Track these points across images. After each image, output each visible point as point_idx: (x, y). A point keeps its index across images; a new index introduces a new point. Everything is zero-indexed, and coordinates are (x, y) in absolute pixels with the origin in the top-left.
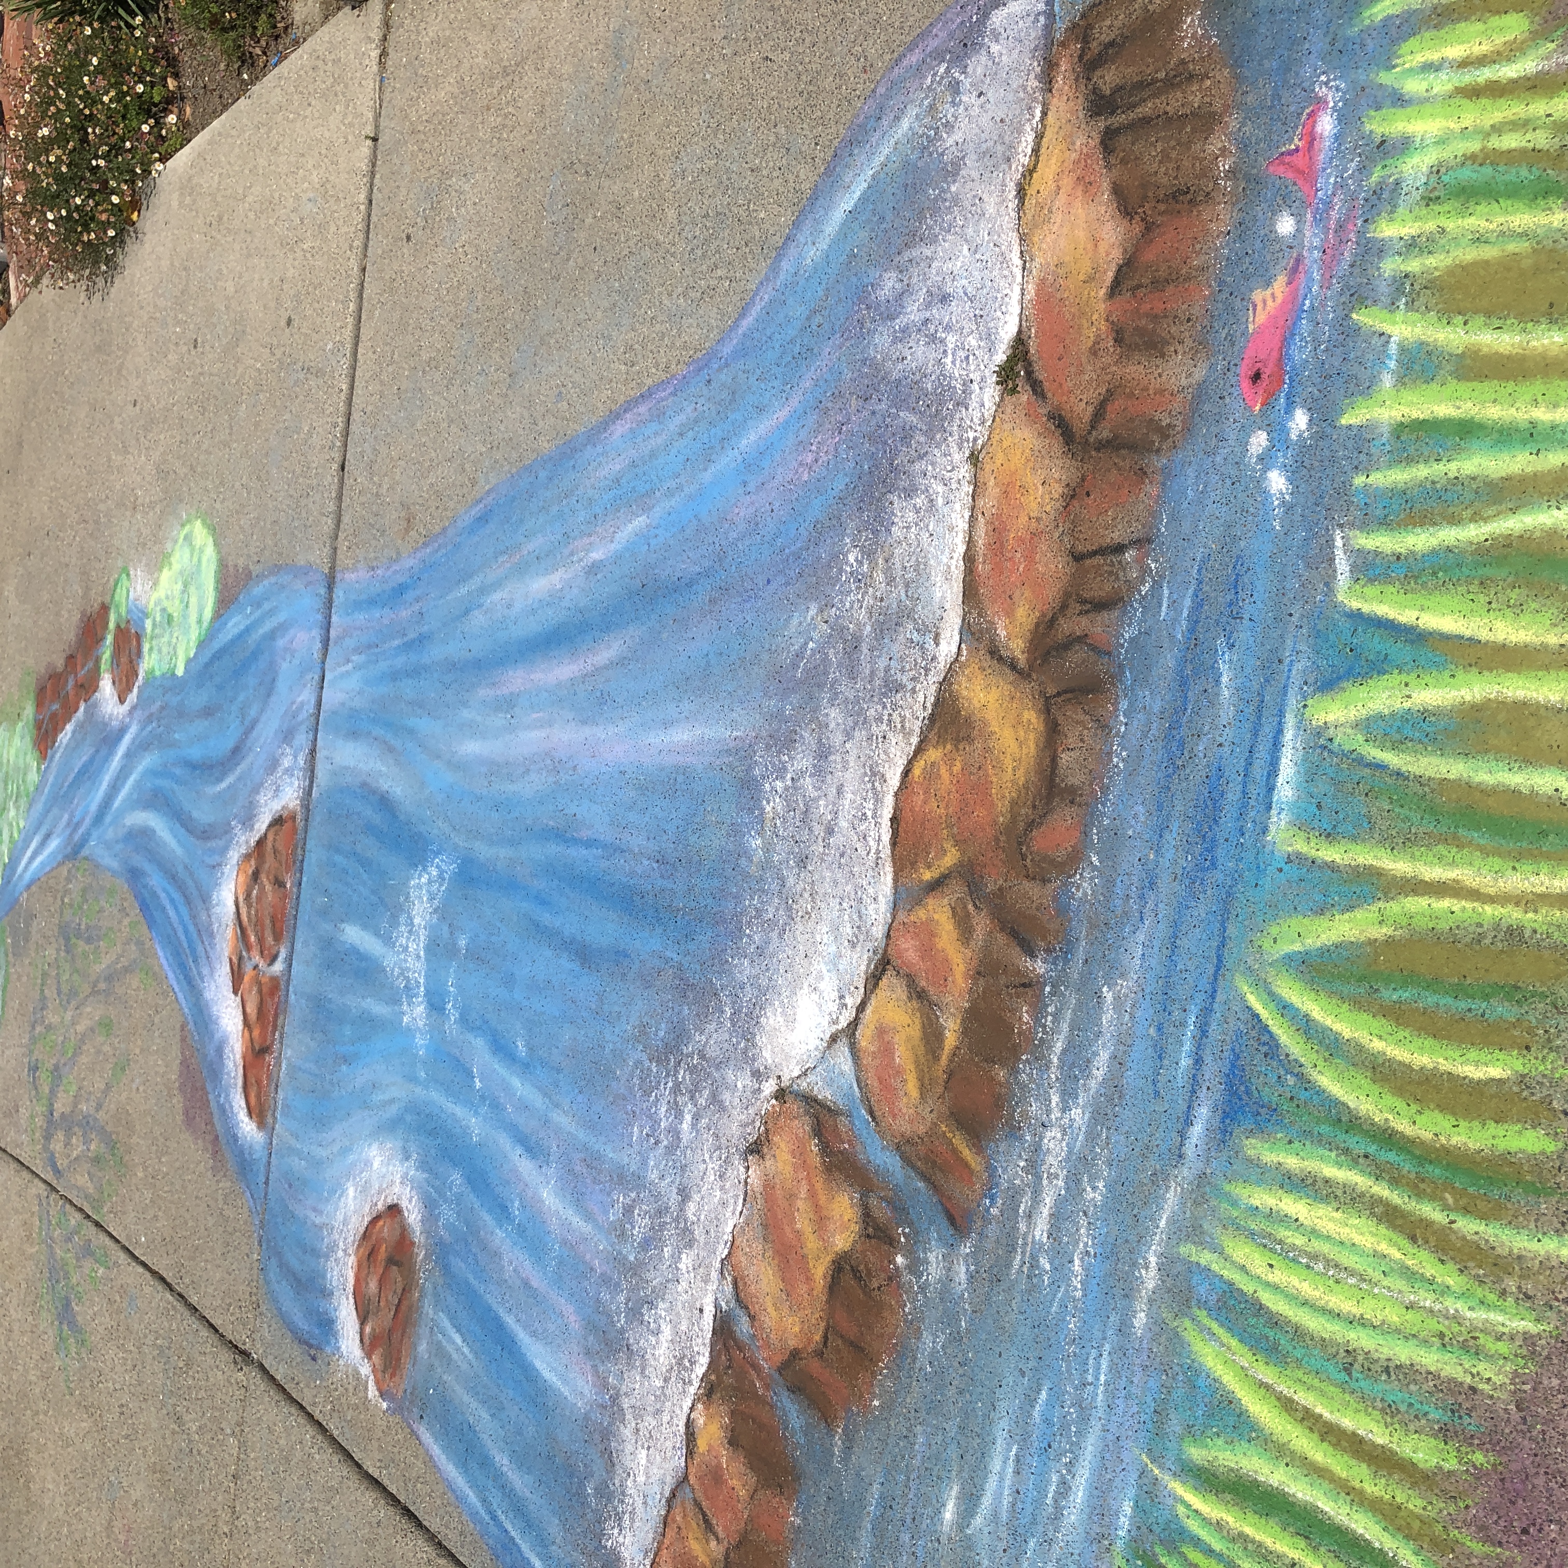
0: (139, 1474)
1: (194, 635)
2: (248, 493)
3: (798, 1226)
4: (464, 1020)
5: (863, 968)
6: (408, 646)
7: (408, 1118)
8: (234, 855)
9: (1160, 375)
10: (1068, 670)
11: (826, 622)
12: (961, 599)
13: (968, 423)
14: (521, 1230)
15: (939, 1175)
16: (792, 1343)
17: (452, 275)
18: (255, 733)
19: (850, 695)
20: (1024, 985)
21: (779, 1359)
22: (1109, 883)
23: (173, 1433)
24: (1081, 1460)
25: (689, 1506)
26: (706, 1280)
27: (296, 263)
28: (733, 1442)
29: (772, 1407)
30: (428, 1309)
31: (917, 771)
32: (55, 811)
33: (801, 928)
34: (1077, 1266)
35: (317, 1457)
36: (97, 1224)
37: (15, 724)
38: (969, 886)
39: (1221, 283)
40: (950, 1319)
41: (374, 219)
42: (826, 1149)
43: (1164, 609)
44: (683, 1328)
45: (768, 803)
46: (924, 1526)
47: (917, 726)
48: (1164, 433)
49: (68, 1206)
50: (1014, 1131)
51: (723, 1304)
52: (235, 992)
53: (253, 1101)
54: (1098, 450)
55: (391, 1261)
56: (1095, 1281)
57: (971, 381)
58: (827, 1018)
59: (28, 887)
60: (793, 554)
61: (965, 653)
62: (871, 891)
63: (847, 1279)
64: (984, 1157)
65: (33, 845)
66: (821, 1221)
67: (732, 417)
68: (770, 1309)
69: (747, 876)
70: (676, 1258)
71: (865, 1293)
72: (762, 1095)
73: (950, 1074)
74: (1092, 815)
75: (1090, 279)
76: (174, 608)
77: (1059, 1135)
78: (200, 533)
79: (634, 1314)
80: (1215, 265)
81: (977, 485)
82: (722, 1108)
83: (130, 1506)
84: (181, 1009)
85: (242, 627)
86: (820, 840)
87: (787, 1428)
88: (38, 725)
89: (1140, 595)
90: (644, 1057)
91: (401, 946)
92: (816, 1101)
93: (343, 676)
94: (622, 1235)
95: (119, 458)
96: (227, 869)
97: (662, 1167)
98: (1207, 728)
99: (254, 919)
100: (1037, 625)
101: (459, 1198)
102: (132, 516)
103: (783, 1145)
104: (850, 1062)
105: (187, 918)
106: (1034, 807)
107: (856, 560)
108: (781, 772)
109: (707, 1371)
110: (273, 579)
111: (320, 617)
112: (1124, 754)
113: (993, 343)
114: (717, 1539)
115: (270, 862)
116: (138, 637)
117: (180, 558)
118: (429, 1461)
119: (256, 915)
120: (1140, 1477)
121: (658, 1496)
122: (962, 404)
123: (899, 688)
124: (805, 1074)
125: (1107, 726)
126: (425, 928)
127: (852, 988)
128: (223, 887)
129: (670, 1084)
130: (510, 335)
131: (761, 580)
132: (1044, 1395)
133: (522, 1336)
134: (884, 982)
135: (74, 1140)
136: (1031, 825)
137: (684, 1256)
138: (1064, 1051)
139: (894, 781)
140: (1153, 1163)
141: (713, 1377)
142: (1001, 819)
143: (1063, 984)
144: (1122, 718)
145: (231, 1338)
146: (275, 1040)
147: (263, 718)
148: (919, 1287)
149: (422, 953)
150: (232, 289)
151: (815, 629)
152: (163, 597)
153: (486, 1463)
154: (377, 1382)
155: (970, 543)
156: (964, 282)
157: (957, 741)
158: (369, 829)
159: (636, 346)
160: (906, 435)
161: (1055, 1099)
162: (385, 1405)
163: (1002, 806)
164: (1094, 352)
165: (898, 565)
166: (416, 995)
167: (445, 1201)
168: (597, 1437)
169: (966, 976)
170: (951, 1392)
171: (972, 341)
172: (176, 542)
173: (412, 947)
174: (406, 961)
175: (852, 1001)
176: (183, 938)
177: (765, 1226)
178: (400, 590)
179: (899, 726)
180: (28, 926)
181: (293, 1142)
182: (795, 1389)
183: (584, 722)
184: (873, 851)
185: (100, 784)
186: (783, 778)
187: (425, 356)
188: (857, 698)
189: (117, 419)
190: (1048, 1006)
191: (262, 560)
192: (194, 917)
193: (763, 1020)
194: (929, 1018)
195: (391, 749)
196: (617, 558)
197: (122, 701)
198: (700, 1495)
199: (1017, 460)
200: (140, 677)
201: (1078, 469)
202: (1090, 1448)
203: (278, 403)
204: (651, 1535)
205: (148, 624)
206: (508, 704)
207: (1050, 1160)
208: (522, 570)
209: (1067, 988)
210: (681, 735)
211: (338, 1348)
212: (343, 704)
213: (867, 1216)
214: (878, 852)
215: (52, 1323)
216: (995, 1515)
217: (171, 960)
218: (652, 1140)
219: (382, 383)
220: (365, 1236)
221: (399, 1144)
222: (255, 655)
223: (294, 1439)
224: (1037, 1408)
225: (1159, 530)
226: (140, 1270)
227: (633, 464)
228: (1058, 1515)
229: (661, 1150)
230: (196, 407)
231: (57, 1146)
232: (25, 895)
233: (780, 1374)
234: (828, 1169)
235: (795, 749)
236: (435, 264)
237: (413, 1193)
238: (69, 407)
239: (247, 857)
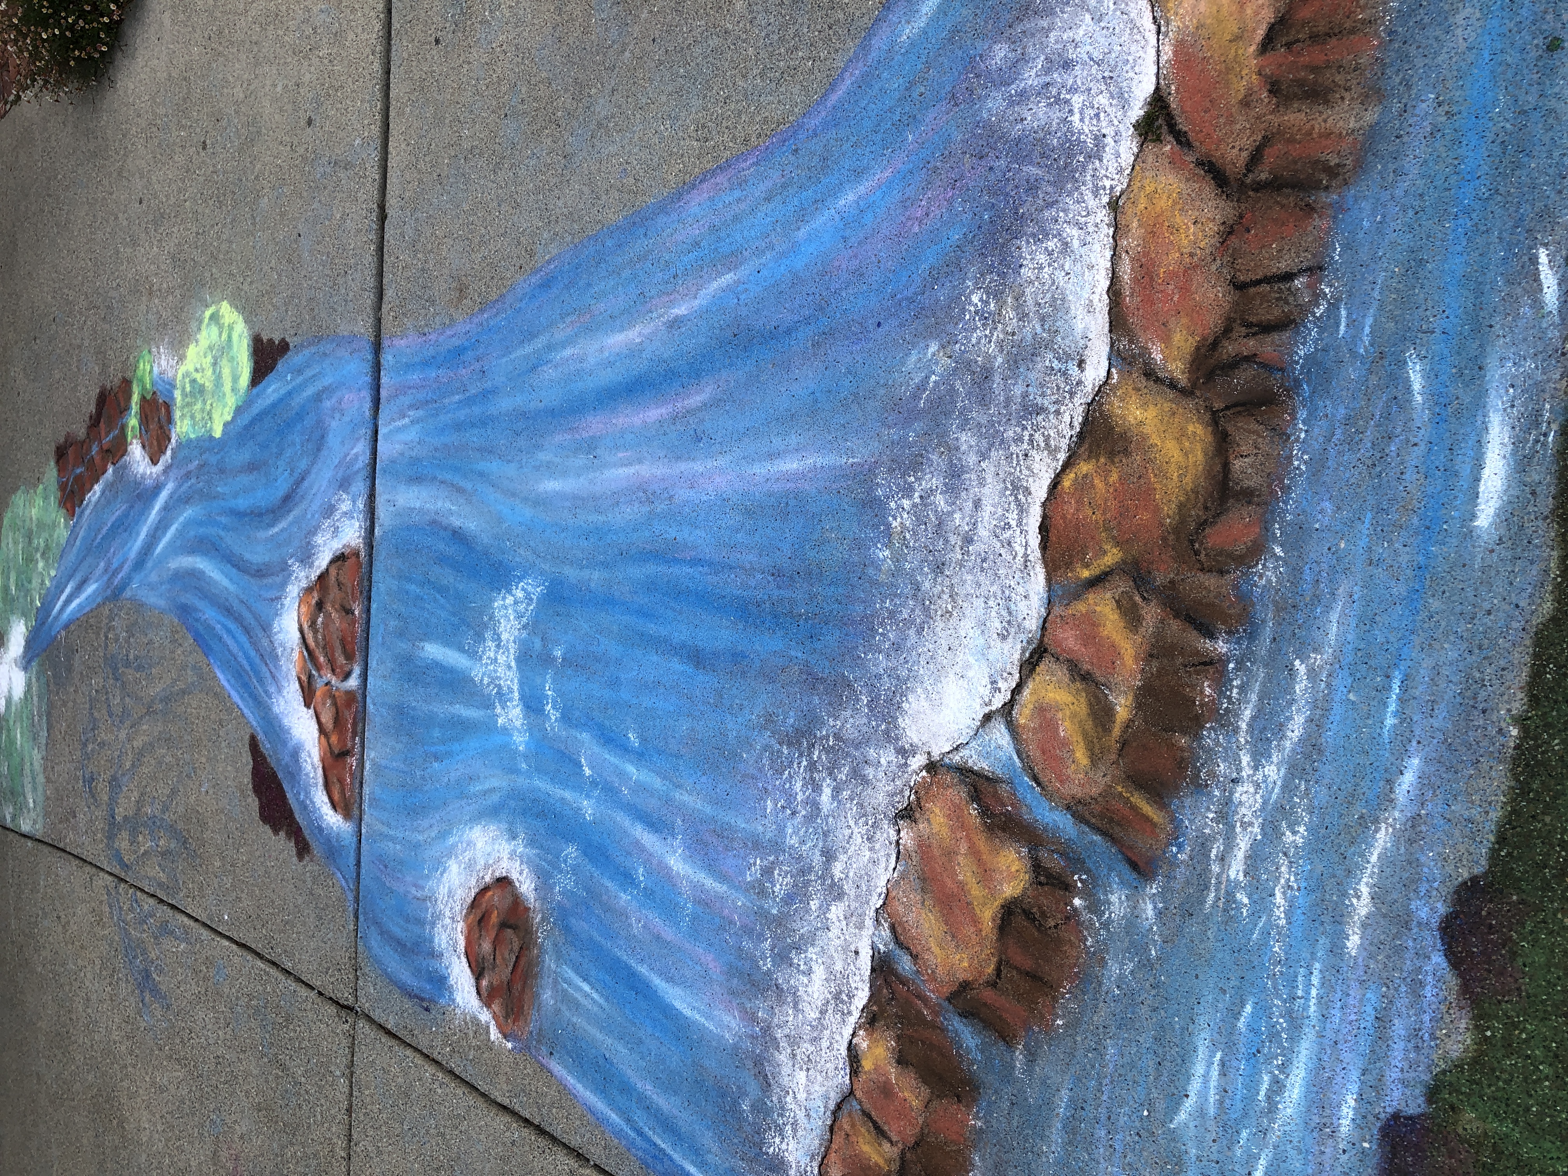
0: (243, 1112)
1: (231, 402)
2: (280, 275)
3: (961, 878)
4: (566, 718)
5: (1017, 656)
6: (469, 402)
7: (512, 804)
8: (294, 590)
9: (1325, 121)
10: (1236, 386)
11: (950, 357)
12: (1107, 329)
13: (1103, 172)
14: (649, 893)
15: (1117, 829)
16: (961, 976)
17: (491, 72)
18: (306, 484)
19: (984, 420)
20: (1205, 664)
21: (946, 991)
22: (1296, 572)
23: (277, 1077)
24: (1295, 1063)
25: (858, 1117)
26: (860, 926)
27: (312, 69)
28: (902, 1060)
29: (942, 1030)
30: (549, 962)
31: (1067, 483)
32: (89, 560)
33: (942, 625)
34: (1279, 899)
35: (439, 1091)
36: (173, 907)
37: (35, 486)
38: (1135, 581)
39: (1391, 33)
40: (1138, 948)
41: (396, 25)
42: (985, 812)
43: (1342, 328)
44: (839, 966)
45: (895, 519)
46: (1121, 1123)
47: (1064, 444)
48: (1333, 172)
49: (139, 894)
50: (1200, 787)
51: (881, 947)
52: (307, 705)
53: (336, 797)
54: (1257, 190)
55: (504, 925)
56: (1299, 911)
57: (1104, 136)
58: (979, 701)
59: (66, 627)
60: (907, 299)
61: (1116, 376)
62: (1020, 590)
63: (1019, 921)
64: (1166, 812)
65: (68, 590)
66: (986, 874)
67: (825, 181)
68: (936, 949)
69: (875, 583)
70: (825, 909)
71: (1039, 930)
72: (910, 769)
73: (1124, 744)
74: (1273, 512)
75: (1237, 38)
76: (206, 379)
77: (1252, 790)
78: (228, 313)
79: (782, 958)
80: (1384, 17)
81: (1117, 228)
82: (865, 781)
83: (237, 1140)
84: (248, 722)
85: (283, 392)
86: (958, 549)
87: (962, 1046)
88: (62, 487)
89: (1314, 316)
90: (773, 742)
91: (489, 658)
92: (971, 771)
93: (399, 430)
94: (763, 893)
95: (129, 250)
96: (287, 602)
97: (802, 833)
98: (1399, 430)
99: (322, 643)
100: (1198, 348)
101: (575, 869)
102: (150, 301)
103: (937, 811)
104: (1007, 737)
105: (247, 645)
106: (1206, 508)
107: (981, 300)
108: (908, 491)
109: (868, 1003)
110: (313, 349)
111: (368, 379)
112: (1305, 457)
113: (1127, 101)
114: (891, 1142)
115: (334, 593)
116: (168, 408)
117: (208, 336)
118: (564, 1090)
119: (324, 639)
120: (1363, 1075)
121: (822, 1109)
122: (1096, 154)
123: (1041, 410)
124: (957, 749)
125: (1285, 434)
126: (515, 642)
127: (1005, 675)
128: (285, 616)
129: (805, 763)
130: (563, 123)
131: (871, 323)
132: (1248, 1008)
133: (657, 981)
134: (1042, 667)
135: (140, 838)
136: (1202, 525)
137: (833, 908)
138: (1254, 718)
139: (1040, 491)
140: (1359, 809)
141: (875, 1008)
142: (1168, 520)
143: (1249, 660)
144: (1301, 426)
145: (332, 995)
146: (355, 744)
147: (314, 471)
148: (1101, 924)
149: (513, 664)
150: (242, 95)
151: (937, 363)
152: (192, 369)
153: (626, 1089)
154: (499, 1026)
155: (1114, 278)
156: (1088, 48)
157: (1112, 455)
158: (442, 560)
159: (710, 124)
160: (1032, 187)
161: (1245, 759)
162: (509, 1045)
163: (1169, 510)
164: (1246, 103)
165: (1030, 302)
166: (511, 700)
167: (561, 872)
168: (749, 1064)
169: (1136, 658)
170: (1144, 1011)
171: (1103, 100)
172: (201, 322)
173: (501, 659)
174: (495, 671)
175: (1007, 686)
176: (244, 662)
177: (923, 879)
178: (459, 351)
179: (1043, 445)
180: (69, 659)
181: (385, 829)
182: (965, 1014)
183: (678, 458)
184: (1020, 554)
185: (138, 534)
186: (910, 497)
187: (466, 145)
188: (991, 424)
189: (120, 215)
190: (1232, 680)
191: (300, 332)
192: (255, 644)
193: (905, 705)
194: (1096, 697)
195: (460, 490)
196: (704, 313)
197: (154, 461)
198: (867, 1106)
199: (1163, 203)
200: (173, 441)
201: (1234, 208)
202: (1304, 1052)
203: (305, 194)
204: (817, 1142)
205: (177, 394)
206: (590, 446)
207: (1243, 810)
208: (591, 329)
209: (1253, 663)
210: (791, 465)
211: (454, 1000)
212: (402, 454)
213: (1037, 867)
214: (1026, 555)
215: (133, 992)
216: (1201, 1112)
217: (233, 681)
218: (789, 812)
219: (419, 171)
220: (474, 904)
221: (504, 826)
222: (300, 416)
223: (411, 1078)
224: (1242, 1019)
225: (1333, 258)
226: (226, 943)
227: (713, 228)
228: (1272, 1108)
229: (799, 818)
230: (211, 202)
231: (123, 843)
232: (63, 633)
233: (950, 1002)
234: (990, 829)
235: (922, 471)
236: (469, 63)
237: (524, 867)
238: (66, 208)
239: (309, 590)
